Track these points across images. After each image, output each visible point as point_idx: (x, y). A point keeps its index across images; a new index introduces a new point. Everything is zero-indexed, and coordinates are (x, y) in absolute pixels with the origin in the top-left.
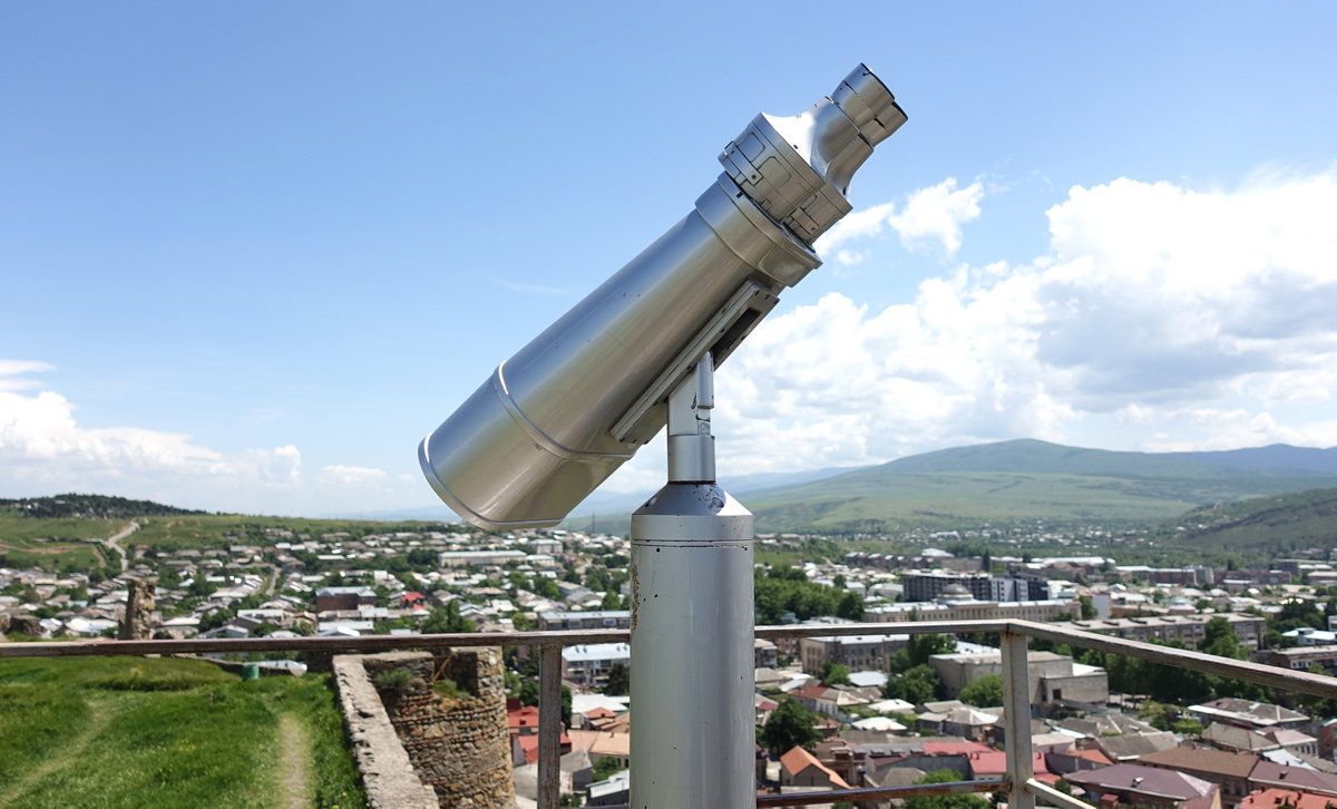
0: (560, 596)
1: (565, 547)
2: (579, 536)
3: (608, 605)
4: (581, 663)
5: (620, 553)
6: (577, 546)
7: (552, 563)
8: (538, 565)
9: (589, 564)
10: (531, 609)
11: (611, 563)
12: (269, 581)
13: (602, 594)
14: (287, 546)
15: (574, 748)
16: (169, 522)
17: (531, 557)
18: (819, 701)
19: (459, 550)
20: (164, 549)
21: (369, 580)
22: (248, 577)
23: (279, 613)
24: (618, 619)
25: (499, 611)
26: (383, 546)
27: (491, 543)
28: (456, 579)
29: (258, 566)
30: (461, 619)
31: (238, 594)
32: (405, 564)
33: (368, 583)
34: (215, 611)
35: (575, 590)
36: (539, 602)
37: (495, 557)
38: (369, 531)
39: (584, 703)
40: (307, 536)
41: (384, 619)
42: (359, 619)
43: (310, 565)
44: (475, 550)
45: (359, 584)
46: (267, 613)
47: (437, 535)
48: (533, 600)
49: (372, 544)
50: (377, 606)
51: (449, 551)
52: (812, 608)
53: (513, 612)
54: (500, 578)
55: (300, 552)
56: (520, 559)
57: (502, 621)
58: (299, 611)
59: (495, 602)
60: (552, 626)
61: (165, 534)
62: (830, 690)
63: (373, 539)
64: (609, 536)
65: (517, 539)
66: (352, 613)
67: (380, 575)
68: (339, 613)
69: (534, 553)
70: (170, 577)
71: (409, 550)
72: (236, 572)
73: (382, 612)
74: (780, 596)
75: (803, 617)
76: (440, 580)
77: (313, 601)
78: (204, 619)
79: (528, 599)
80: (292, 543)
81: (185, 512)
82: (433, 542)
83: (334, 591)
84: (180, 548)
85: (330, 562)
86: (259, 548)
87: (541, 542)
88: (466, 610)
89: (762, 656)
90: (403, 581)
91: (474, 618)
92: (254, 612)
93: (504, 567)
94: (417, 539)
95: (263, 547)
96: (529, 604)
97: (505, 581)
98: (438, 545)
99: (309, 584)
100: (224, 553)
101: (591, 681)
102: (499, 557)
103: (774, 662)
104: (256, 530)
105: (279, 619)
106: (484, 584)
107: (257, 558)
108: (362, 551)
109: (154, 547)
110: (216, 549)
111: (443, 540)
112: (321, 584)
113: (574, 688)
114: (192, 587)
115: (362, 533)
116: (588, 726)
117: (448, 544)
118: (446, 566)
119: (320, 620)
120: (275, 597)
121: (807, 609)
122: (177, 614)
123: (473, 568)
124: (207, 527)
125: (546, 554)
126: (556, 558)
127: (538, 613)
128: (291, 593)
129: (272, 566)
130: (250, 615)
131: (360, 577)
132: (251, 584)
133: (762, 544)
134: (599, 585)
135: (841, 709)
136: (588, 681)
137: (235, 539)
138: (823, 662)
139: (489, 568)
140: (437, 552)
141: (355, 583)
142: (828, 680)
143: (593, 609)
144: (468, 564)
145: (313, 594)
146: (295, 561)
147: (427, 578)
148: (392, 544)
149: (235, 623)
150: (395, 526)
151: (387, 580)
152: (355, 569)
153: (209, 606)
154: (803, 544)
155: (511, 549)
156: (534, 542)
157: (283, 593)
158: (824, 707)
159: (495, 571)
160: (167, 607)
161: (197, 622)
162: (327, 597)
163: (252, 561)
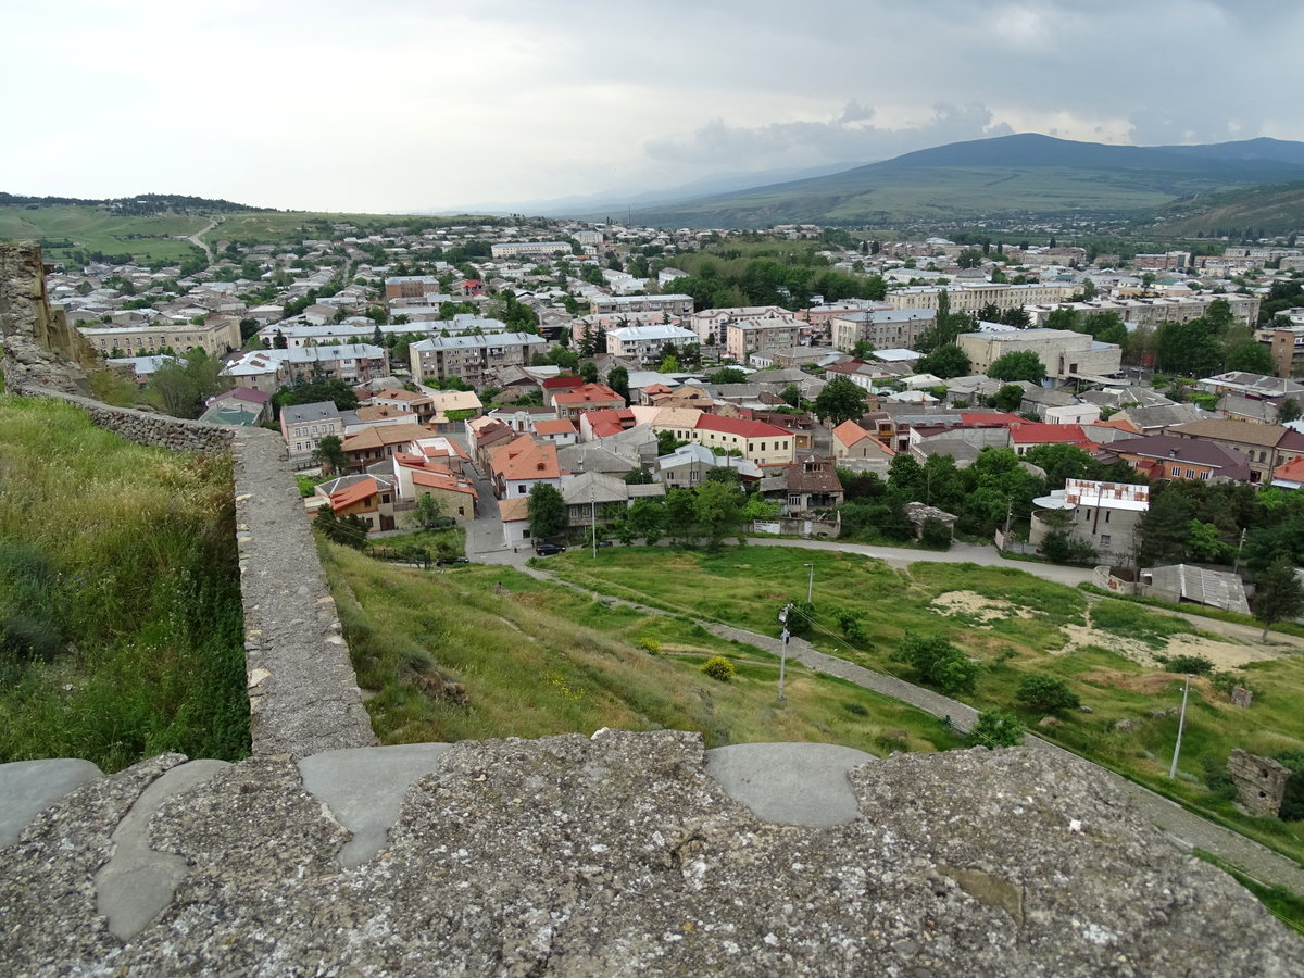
2: (617, 228)
3: (648, 289)
4: (636, 341)
5: (655, 243)
6: (616, 237)
7: (594, 252)
9: (628, 253)
10: (580, 294)
11: (648, 252)
12: (342, 271)
13: (645, 281)
15: (638, 422)
16: (243, 219)
18: (854, 375)
19: (510, 242)
20: (244, 244)
21: (432, 270)
22: (322, 268)
23: (353, 300)
24: (663, 303)
25: (552, 296)
26: (440, 239)
27: (539, 235)
28: (510, 268)
29: (330, 258)
30: (519, 303)
31: (314, 283)
32: (463, 255)
33: (430, 272)
34: (296, 298)
35: (618, 277)
36: (587, 287)
37: (542, 248)
38: (427, 225)
39: (640, 379)
40: (371, 230)
41: (448, 304)
42: (426, 304)
43: (378, 257)
44: (525, 242)
45: (423, 274)
46: (342, 300)
47: (487, 228)
48: (582, 285)
49: (431, 237)
50: (441, 292)
51: (500, 242)
52: (838, 291)
53: (565, 297)
54: (549, 266)
55: (367, 245)
57: (555, 305)
58: (371, 298)
59: (547, 288)
60: (602, 309)
61: (243, 230)
62: (863, 365)
63: (431, 233)
64: (644, 227)
65: (561, 231)
66: (419, 300)
67: (441, 265)
68: (407, 300)
70: (252, 269)
71: (465, 242)
72: (310, 264)
73: (447, 298)
74: (810, 279)
75: (830, 300)
76: (495, 269)
77: (383, 289)
78: (286, 306)
79: (576, 284)
80: (358, 237)
81: (257, 210)
82: (484, 234)
83: (400, 280)
84: (257, 243)
85: (395, 254)
86: (330, 242)
87: (583, 233)
88: (521, 295)
89: (798, 335)
90: (463, 271)
91: (529, 303)
92: (330, 299)
93: (551, 257)
94: (470, 232)
95: (333, 241)
96: (577, 290)
97: (554, 268)
98: (489, 238)
99: (378, 274)
100: (298, 247)
102: (546, 248)
103: (808, 340)
104: (324, 225)
105: (354, 305)
106: (535, 273)
107: (329, 251)
108: (422, 243)
109: (234, 242)
110: (290, 243)
111: (494, 232)
112: (388, 274)
115: (421, 226)
117: (498, 236)
118: (499, 256)
120: (348, 286)
121: (835, 291)
122: (262, 302)
123: (524, 259)
124: (279, 223)
125: (589, 244)
126: (598, 248)
127: (587, 297)
128: (363, 283)
129: (343, 258)
130: (327, 302)
131: (423, 267)
134: (640, 272)
135: (874, 381)
136: (640, 359)
139: (537, 258)
140: (489, 244)
141: (419, 273)
143: (636, 293)
144: (519, 255)
145: (382, 283)
146: (362, 254)
147: (483, 267)
148: (448, 237)
150: (450, 220)
151: (447, 269)
152: (418, 259)
153: (289, 294)
155: (557, 241)
156: (577, 234)
157: (356, 282)
158: (859, 380)
159: (543, 261)
160: (252, 296)
161: (279, 308)
162: (395, 286)
163: (325, 253)
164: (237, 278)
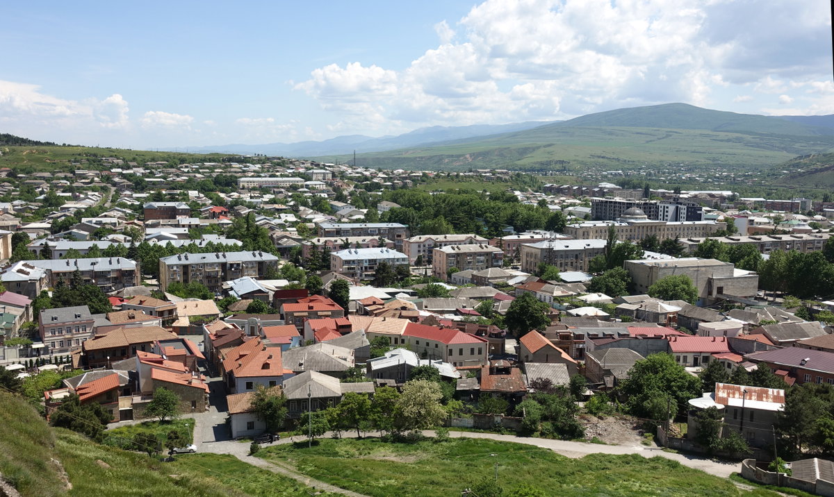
0: (332, 211)
1: (334, 175)
2: (343, 168)
3: (369, 218)
4: (354, 261)
5: (375, 180)
6: (343, 175)
7: (324, 187)
8: (314, 189)
9: (352, 188)
10: (310, 221)
11: (369, 188)
12: (107, 197)
13: (365, 211)
14: (120, 170)
15: (354, 329)
16: (25, 151)
17: (308, 183)
18: (539, 293)
19: (252, 176)
20: (23, 171)
21: (185, 198)
22: (90, 193)
23: (114, 220)
24: (379, 229)
25: (286, 221)
26: (194, 172)
27: (278, 171)
28: (251, 197)
29: (97, 185)
30: (257, 227)
31: (82, 205)
32: (213, 186)
33: (184, 200)
34: (63, 218)
35: (343, 207)
36: (316, 216)
37: (281, 182)
38: (183, 161)
39: (359, 293)
40: (135, 164)
41: (197, 225)
42: (177, 226)
43: (139, 185)
44: (265, 177)
45: (177, 200)
46: (104, 220)
47: (235, 165)
48: (311, 213)
49: (186, 170)
50: (191, 216)
51: (246, 177)
52: (527, 223)
53: (296, 223)
54: (285, 198)
55: (131, 175)
56: (300, 184)
57: (288, 229)
58: (130, 219)
59: (283, 215)
60: (328, 233)
61: (23, 160)
62: (547, 285)
63: (186, 167)
64: (367, 168)
65: (297, 169)
66: (172, 222)
67: (193, 194)
68: (162, 221)
69: (310, 179)
70: (28, 192)
71: (214, 175)
72: (80, 190)
73: (195, 221)
74: (502, 214)
75: (519, 230)
76: (239, 198)
77: (141, 212)
78: (53, 224)
79: (308, 213)
80: (122, 168)
81: (38, 143)
82: (232, 170)
83: (156, 204)
84: (35, 170)
85: (154, 183)
86: (98, 172)
87: (315, 171)
88: (260, 220)
89: (493, 258)
90: (211, 199)
91: (267, 227)
92: (94, 220)
93: (287, 190)
94: (220, 168)
95: (100, 171)
96: (309, 217)
97: (290, 199)
98: (235, 172)
99: (138, 199)
100: (71, 175)
101: (361, 275)
102: (284, 182)
103: (501, 263)
104: (95, 158)
105: (114, 224)
106: (273, 202)
107: (96, 179)
108: (178, 176)
109: (14, 169)
110: (64, 172)
111: (241, 168)
112: (147, 199)
113: (349, 280)
114: (45, 200)
115: (178, 162)
116: (363, 311)
117: (244, 172)
118: (243, 188)
119: (147, 226)
120: (111, 209)
121: (522, 224)
122: (34, 220)
123: (264, 190)
124: (55, 155)
125: (319, 180)
126: (327, 183)
127: (316, 223)
128: (124, 206)
129: (109, 185)
130: (91, 222)
131: (178, 195)
132: (91, 199)
133: (481, 176)
134: (362, 204)
135: (556, 299)
136: (359, 275)
137: (78, 165)
138: (539, 263)
139: (276, 190)
140: (236, 177)
141: (173, 199)
142: (544, 277)
143: (357, 221)
144: (260, 187)
145: (141, 207)
146: (126, 182)
147: (230, 197)
148: (201, 170)
149: (78, 228)
150: (203, 157)
151: (198, 197)
152: (174, 189)
153: (59, 214)
154: (512, 177)
155: (291, 177)
156: (311, 171)
157: (117, 206)
158: (543, 297)
159: (281, 192)
160: (26, 214)
161: (49, 226)
162: (152, 209)
163: (92, 181)
164: (14, 199)
